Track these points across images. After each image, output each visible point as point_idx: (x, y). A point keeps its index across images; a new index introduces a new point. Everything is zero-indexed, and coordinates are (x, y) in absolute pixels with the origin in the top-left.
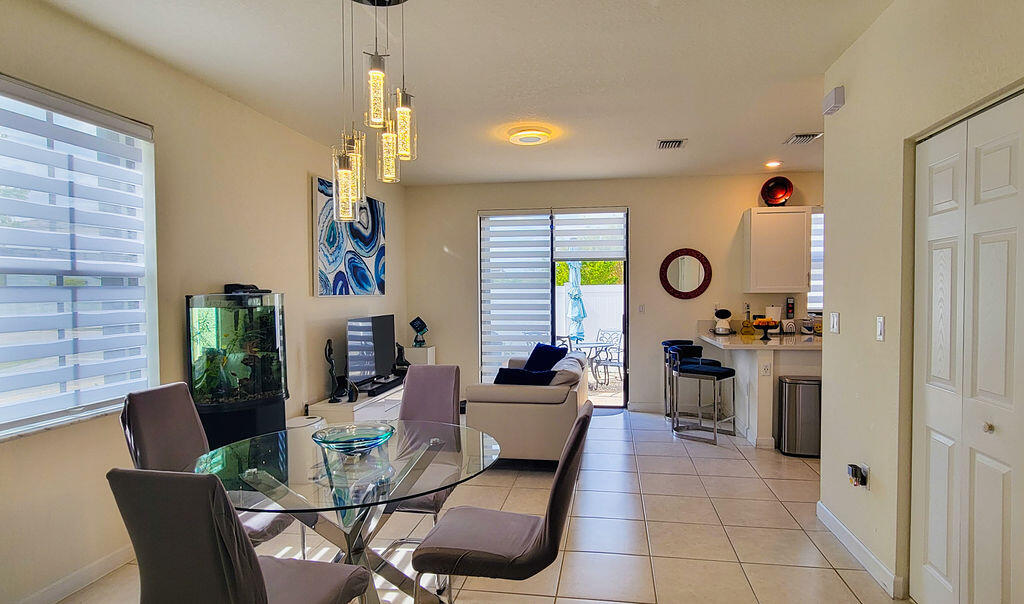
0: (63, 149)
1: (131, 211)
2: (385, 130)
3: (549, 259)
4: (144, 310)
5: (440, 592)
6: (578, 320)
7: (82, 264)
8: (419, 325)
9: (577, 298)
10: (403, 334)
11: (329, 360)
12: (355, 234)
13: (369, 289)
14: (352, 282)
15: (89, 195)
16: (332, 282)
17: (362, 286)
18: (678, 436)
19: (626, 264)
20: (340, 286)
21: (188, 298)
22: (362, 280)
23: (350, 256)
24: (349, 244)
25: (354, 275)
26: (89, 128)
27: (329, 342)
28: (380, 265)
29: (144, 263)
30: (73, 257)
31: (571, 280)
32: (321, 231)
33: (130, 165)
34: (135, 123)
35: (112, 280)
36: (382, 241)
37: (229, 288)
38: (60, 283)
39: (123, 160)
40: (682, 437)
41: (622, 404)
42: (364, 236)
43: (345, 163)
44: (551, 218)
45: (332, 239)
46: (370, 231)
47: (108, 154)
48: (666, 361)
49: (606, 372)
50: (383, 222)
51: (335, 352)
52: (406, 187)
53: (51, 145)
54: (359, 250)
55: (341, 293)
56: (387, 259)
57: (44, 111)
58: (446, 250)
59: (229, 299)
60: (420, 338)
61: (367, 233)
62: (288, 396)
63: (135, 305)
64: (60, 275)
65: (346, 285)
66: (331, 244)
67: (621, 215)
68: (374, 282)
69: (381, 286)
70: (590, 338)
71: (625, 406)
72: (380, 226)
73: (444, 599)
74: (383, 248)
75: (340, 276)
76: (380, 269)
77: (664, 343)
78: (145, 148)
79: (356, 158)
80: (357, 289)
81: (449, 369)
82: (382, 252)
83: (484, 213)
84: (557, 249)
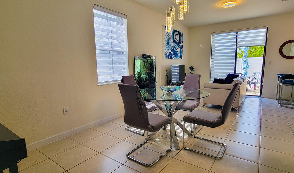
0: (110, 22)
1: (122, 36)
2: (180, 4)
3: (235, 47)
4: (125, 60)
5: (192, 132)
6: (245, 68)
7: (114, 49)
8: (192, 68)
9: (246, 61)
10: (187, 70)
11: (167, 76)
12: (175, 42)
13: (178, 57)
14: (173, 55)
15: (115, 33)
16: (168, 55)
17: (176, 57)
18: (280, 106)
19: (265, 47)
20: (170, 56)
21: (134, 57)
22: (176, 55)
23: (173, 48)
24: (173, 45)
25: (174, 53)
26: (114, 17)
27: (167, 71)
28: (181, 51)
29: (125, 49)
30: (112, 47)
31: (244, 55)
32: (165, 41)
33: (122, 25)
34: (123, 15)
35: (120, 53)
36: (182, 44)
37: (143, 55)
38: (110, 52)
39: (121, 24)
40: (282, 106)
41: (259, 95)
42: (177, 43)
43: (169, 15)
44: (237, 33)
45: (168, 43)
46: (178, 41)
47: (118, 23)
48: (279, 81)
49: (255, 86)
50: (182, 38)
51: (168, 74)
52: (189, 28)
53: (107, 22)
54: (175, 46)
55: (170, 58)
56: (183, 49)
57: (106, 14)
58: (201, 46)
59: (143, 58)
60: (192, 72)
61: (178, 42)
62: (156, 83)
63: (123, 58)
64: (110, 51)
65: (171, 56)
66: (168, 44)
67: (265, 30)
68: (179, 56)
69: (181, 57)
70: (250, 74)
71: (260, 96)
72: (182, 39)
73: (193, 134)
74: (182, 46)
75: (170, 53)
76: (181, 52)
77: (278, 74)
78: (125, 20)
79: (172, 14)
80: (175, 57)
81: (197, 75)
82: (182, 47)
83: (213, 34)
84: (238, 44)
